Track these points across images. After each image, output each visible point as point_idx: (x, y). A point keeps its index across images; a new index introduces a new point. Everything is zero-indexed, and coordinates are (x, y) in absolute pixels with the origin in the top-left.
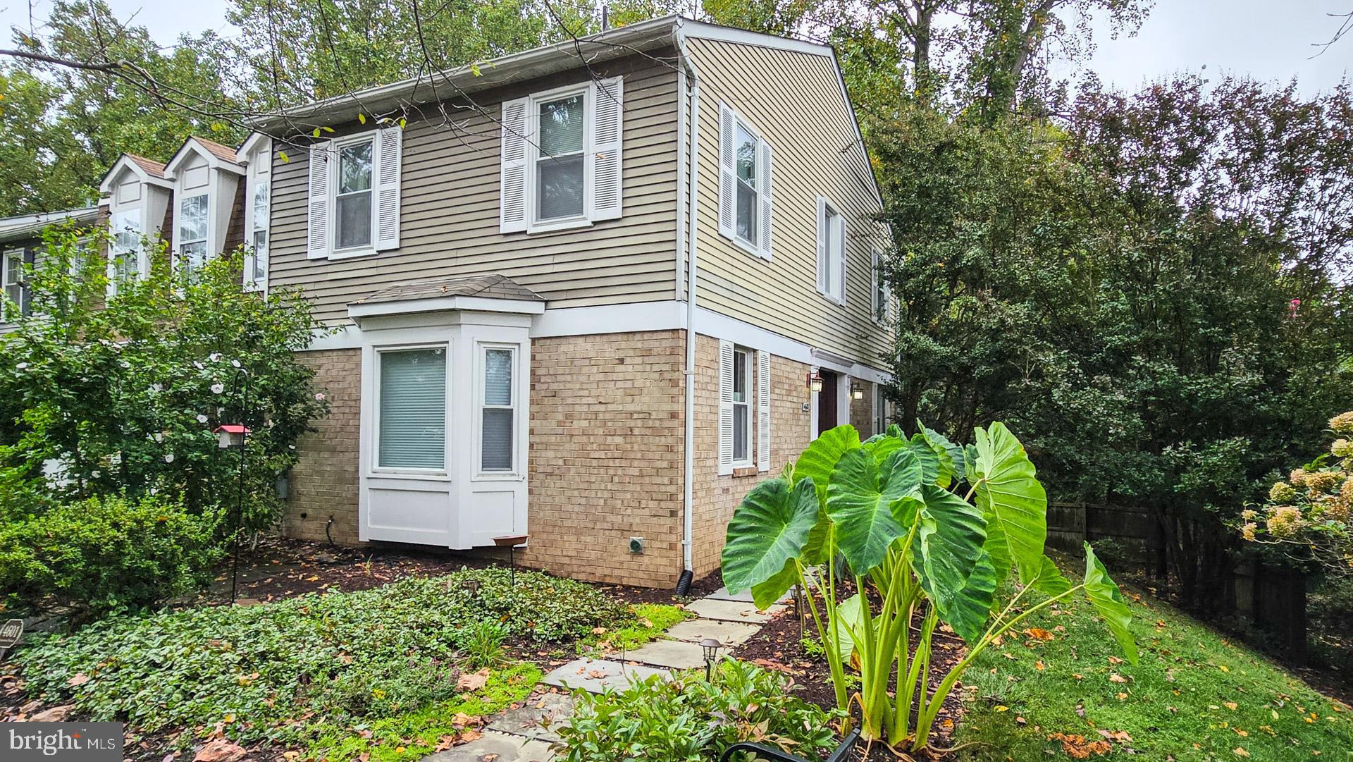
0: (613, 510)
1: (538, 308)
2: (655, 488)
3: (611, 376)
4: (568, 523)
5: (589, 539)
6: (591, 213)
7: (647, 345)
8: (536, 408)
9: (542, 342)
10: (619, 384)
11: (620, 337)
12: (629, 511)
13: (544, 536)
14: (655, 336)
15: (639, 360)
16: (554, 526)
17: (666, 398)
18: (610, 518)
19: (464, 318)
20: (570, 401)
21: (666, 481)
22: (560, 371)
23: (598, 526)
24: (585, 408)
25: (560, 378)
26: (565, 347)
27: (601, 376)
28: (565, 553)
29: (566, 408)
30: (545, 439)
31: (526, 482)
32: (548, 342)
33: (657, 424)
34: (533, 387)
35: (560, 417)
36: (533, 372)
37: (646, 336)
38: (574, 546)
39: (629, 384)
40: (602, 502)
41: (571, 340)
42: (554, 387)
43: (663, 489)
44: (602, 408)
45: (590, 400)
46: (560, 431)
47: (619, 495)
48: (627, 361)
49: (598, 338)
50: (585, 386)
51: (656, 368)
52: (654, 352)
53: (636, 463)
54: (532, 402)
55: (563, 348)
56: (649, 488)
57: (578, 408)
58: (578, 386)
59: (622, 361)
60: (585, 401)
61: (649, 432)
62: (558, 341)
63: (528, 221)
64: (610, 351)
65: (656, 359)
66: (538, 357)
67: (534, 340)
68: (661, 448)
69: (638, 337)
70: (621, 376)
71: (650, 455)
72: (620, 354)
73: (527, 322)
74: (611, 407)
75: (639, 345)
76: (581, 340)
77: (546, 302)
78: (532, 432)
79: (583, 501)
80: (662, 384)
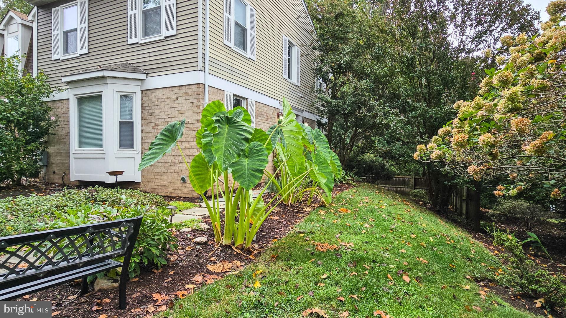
0: (175, 164)
1: (143, 76)
2: (191, 154)
3: (174, 105)
4: (157, 171)
5: (165, 177)
6: (164, 33)
7: (187, 91)
8: (144, 121)
9: (145, 92)
10: (176, 109)
11: (176, 88)
12: (181, 164)
13: (148, 177)
14: (190, 87)
15: (184, 98)
16: (151, 173)
17: (195, 114)
18: (174, 168)
19: (109, 80)
20: (157, 117)
21: (195, 150)
22: (153, 104)
23: (169, 171)
24: (163, 120)
25: (153, 107)
26: (155, 94)
27: (169, 106)
28: (156, 184)
29: (156, 121)
30: (147, 134)
31: (140, 154)
32: (148, 92)
33: (191, 126)
34: (142, 112)
35: (153, 125)
36: (142, 106)
37: (187, 87)
38: (159, 181)
39: (180, 109)
40: (170, 161)
41: (157, 90)
42: (151, 111)
43: (194, 154)
44: (170, 120)
45: (165, 117)
46: (153, 131)
47: (177, 158)
48: (179, 98)
49: (168, 89)
50: (163, 110)
51: (191, 101)
52: (190, 94)
53: (183, 143)
54: (142, 119)
55: (154, 94)
56: (189, 154)
57: (160, 120)
58: (160, 111)
59: (177, 99)
60: (163, 117)
61: (188, 129)
62: (152, 91)
63: (139, 39)
64: (172, 94)
65: (191, 97)
66: (144, 99)
67: (142, 91)
68: (193, 136)
69: (184, 87)
70: (177, 106)
71: (189, 140)
72: (177, 96)
73: (139, 83)
74: (173, 119)
75: (184, 91)
76: (161, 90)
77: (147, 74)
78: (142, 132)
79: (163, 161)
80: (194, 108)
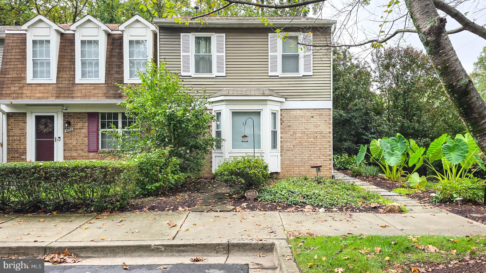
0: (311, 160)
1: (283, 100)
2: (325, 153)
3: (309, 121)
4: (296, 164)
5: (303, 169)
6: (302, 72)
7: (321, 112)
8: (282, 130)
9: (284, 110)
10: (312, 124)
11: (312, 110)
12: (316, 160)
13: (287, 169)
14: (324, 110)
15: (318, 117)
16: (290, 166)
17: (328, 128)
18: (310, 162)
19: (268, 102)
20: (295, 128)
21: (328, 151)
22: (291, 119)
23: (306, 164)
24: (301, 130)
25: (291, 121)
26: (292, 112)
27: (306, 121)
28: (294, 173)
29: (294, 131)
30: (286, 140)
31: (280, 153)
32: (287, 110)
33: (325, 135)
34: (281, 124)
35: (292, 133)
36: (281, 119)
37: (320, 110)
38: (298, 171)
39: (315, 124)
40: (307, 157)
41: (295, 110)
42: (290, 124)
43: (327, 153)
44: (307, 130)
45: (302, 128)
46: (292, 137)
47: (313, 155)
48: (314, 117)
49: (304, 110)
50: (300, 124)
51: (324, 119)
52: (323, 115)
53: (318, 146)
54: (281, 129)
55: (292, 113)
56: (323, 153)
57: (297, 130)
58: (298, 124)
59: (313, 117)
60: (300, 128)
61: (322, 137)
62: (290, 110)
63: (279, 73)
64: (309, 114)
65: (324, 117)
66: (283, 115)
67: (281, 110)
68: (326, 142)
69: (318, 110)
70: (313, 121)
71: (323, 144)
72: (312, 115)
73: (279, 104)
74: (309, 130)
75: (318, 112)
76: (298, 110)
77: (286, 98)
78: (281, 138)
79: (301, 158)
80: (326, 124)
